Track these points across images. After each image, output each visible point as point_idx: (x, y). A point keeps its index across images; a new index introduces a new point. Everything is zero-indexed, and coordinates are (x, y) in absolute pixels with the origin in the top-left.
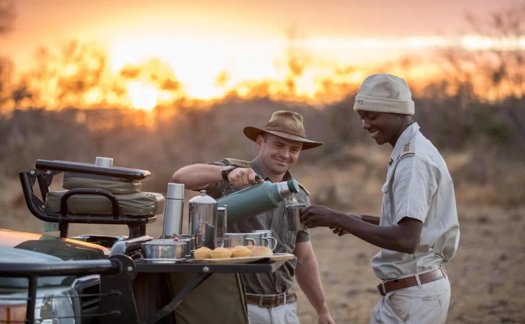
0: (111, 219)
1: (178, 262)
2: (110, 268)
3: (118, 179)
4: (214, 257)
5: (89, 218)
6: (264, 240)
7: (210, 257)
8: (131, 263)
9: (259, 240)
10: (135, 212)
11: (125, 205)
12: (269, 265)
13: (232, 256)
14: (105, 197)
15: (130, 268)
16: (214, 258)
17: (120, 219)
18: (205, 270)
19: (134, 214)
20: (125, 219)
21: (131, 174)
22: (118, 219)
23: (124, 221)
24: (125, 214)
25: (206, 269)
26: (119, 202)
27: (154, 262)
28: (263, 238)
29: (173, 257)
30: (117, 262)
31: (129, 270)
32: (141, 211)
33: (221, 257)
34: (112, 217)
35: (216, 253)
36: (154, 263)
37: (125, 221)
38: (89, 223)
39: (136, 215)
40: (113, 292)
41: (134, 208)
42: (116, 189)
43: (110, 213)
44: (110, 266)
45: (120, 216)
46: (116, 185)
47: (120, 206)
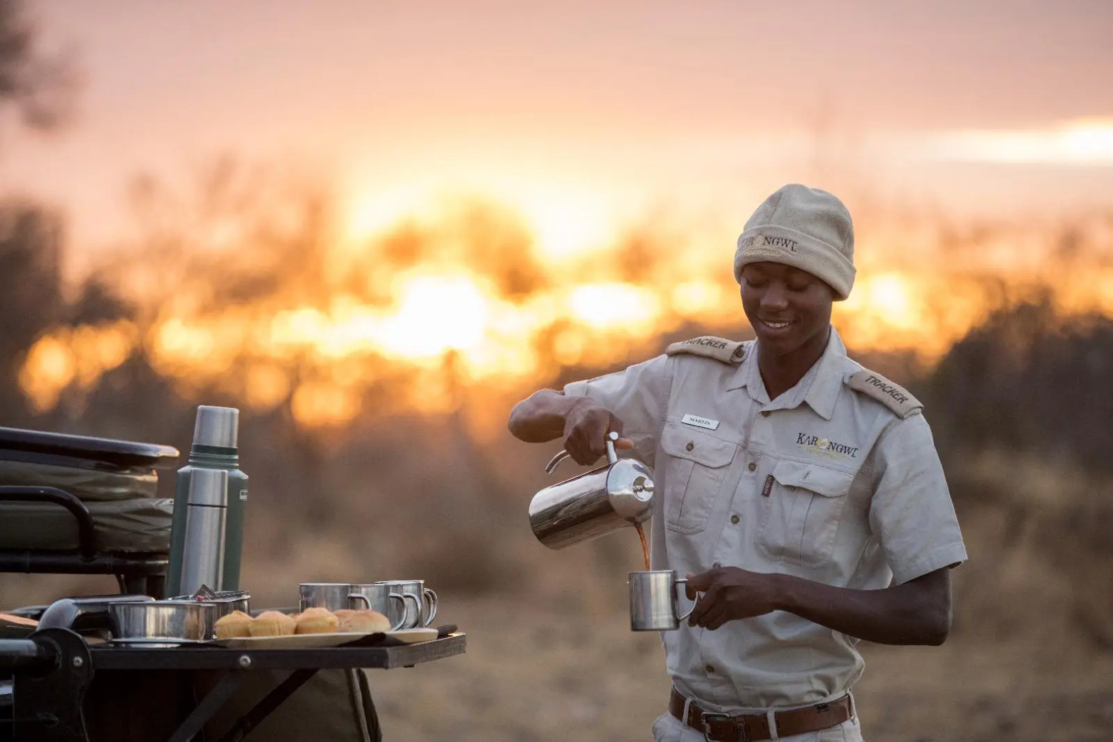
0: (77, 560)
1: (183, 645)
2: (34, 659)
3: (93, 463)
4: (256, 633)
5: (27, 559)
6: (395, 599)
7: (249, 634)
8: (82, 649)
9: (383, 599)
10: (131, 544)
11: (111, 526)
12: (383, 648)
13: (297, 631)
14: (61, 508)
15: (78, 660)
16: (256, 635)
17: (100, 560)
18: (243, 663)
19: (127, 549)
20: (109, 561)
21: (125, 452)
22: (94, 559)
23: (105, 565)
24: (108, 548)
25: (245, 660)
26: (94, 518)
27: (133, 646)
28: (392, 594)
29: (178, 636)
30: (49, 647)
31: (76, 664)
32: (146, 541)
33: (273, 633)
34: (80, 557)
35: (263, 623)
36: (135, 648)
37: (110, 565)
38: (28, 572)
39: (133, 550)
40: (41, 716)
41: (126, 533)
42: (89, 489)
43: (74, 546)
44: (34, 654)
45: (99, 553)
46: (91, 479)
47: (97, 531)
